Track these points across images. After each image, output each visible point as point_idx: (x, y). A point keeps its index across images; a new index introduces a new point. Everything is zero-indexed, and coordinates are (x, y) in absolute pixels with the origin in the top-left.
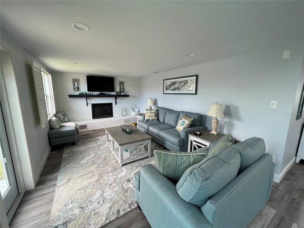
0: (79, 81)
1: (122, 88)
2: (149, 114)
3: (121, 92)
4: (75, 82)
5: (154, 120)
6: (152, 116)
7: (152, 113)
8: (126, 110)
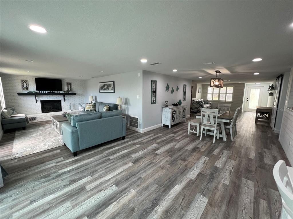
0: (27, 82)
1: (69, 88)
2: (88, 106)
3: (68, 91)
4: (24, 83)
5: (91, 110)
6: (90, 108)
7: (90, 106)
8: (74, 106)
